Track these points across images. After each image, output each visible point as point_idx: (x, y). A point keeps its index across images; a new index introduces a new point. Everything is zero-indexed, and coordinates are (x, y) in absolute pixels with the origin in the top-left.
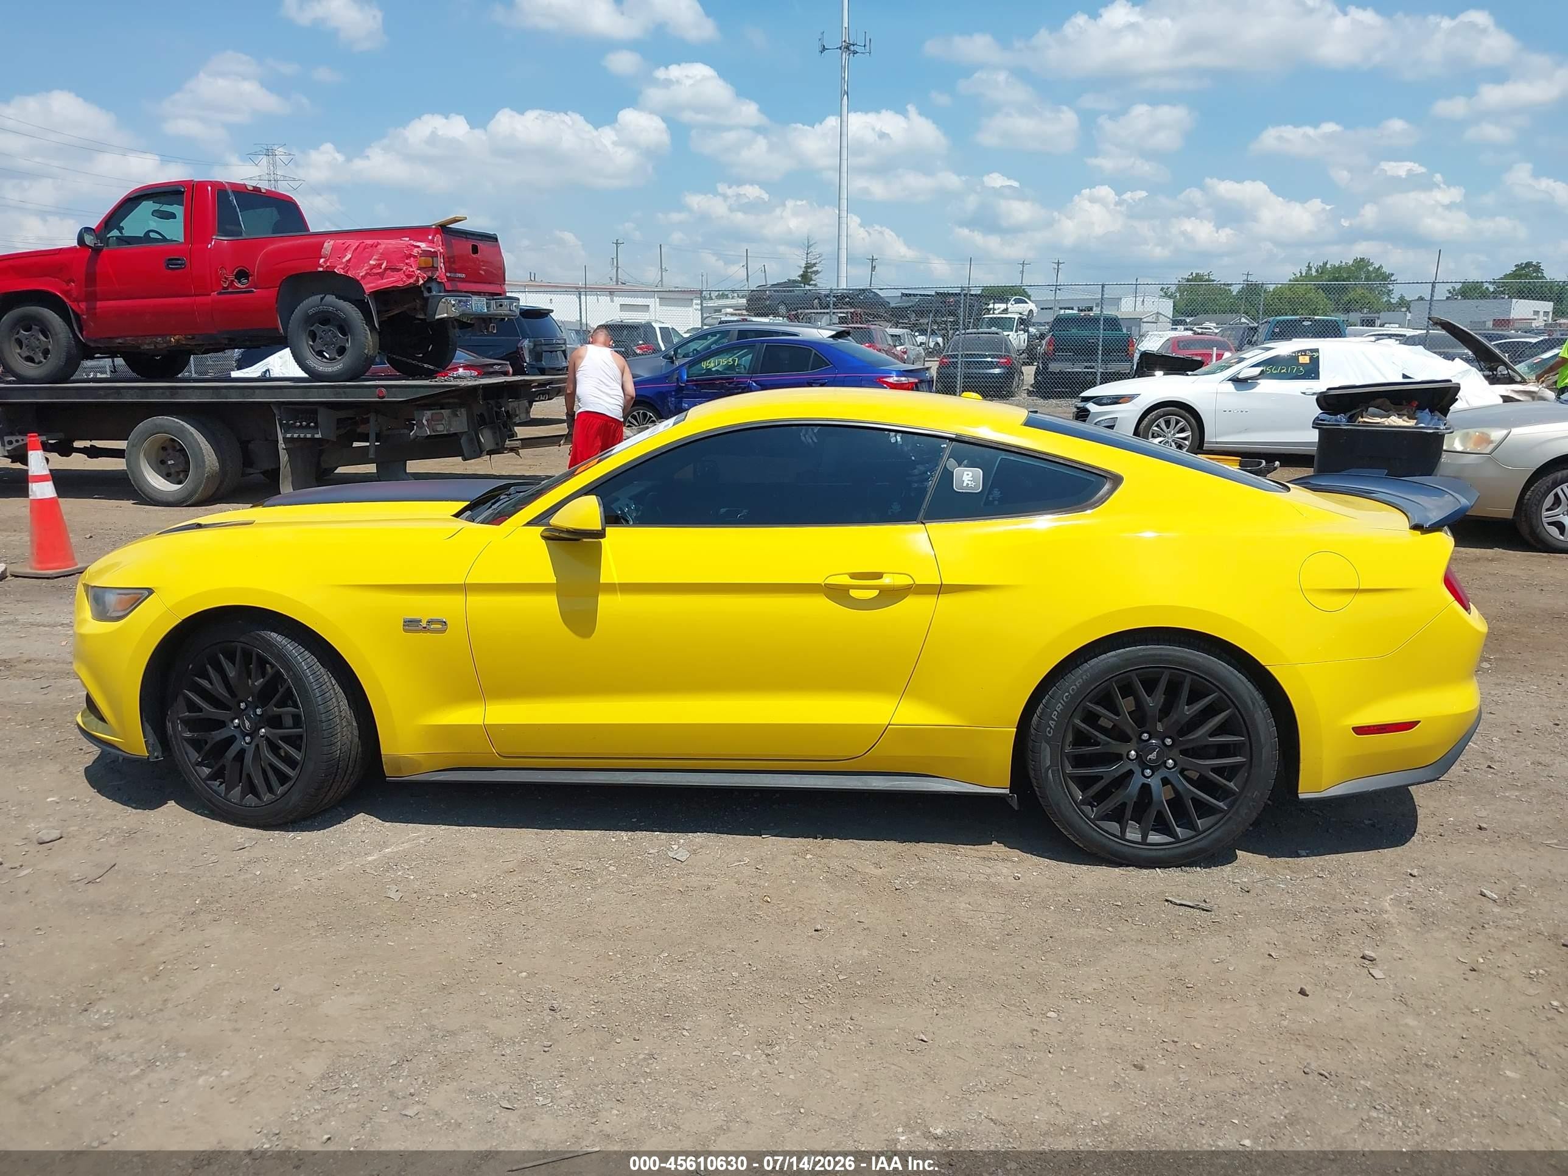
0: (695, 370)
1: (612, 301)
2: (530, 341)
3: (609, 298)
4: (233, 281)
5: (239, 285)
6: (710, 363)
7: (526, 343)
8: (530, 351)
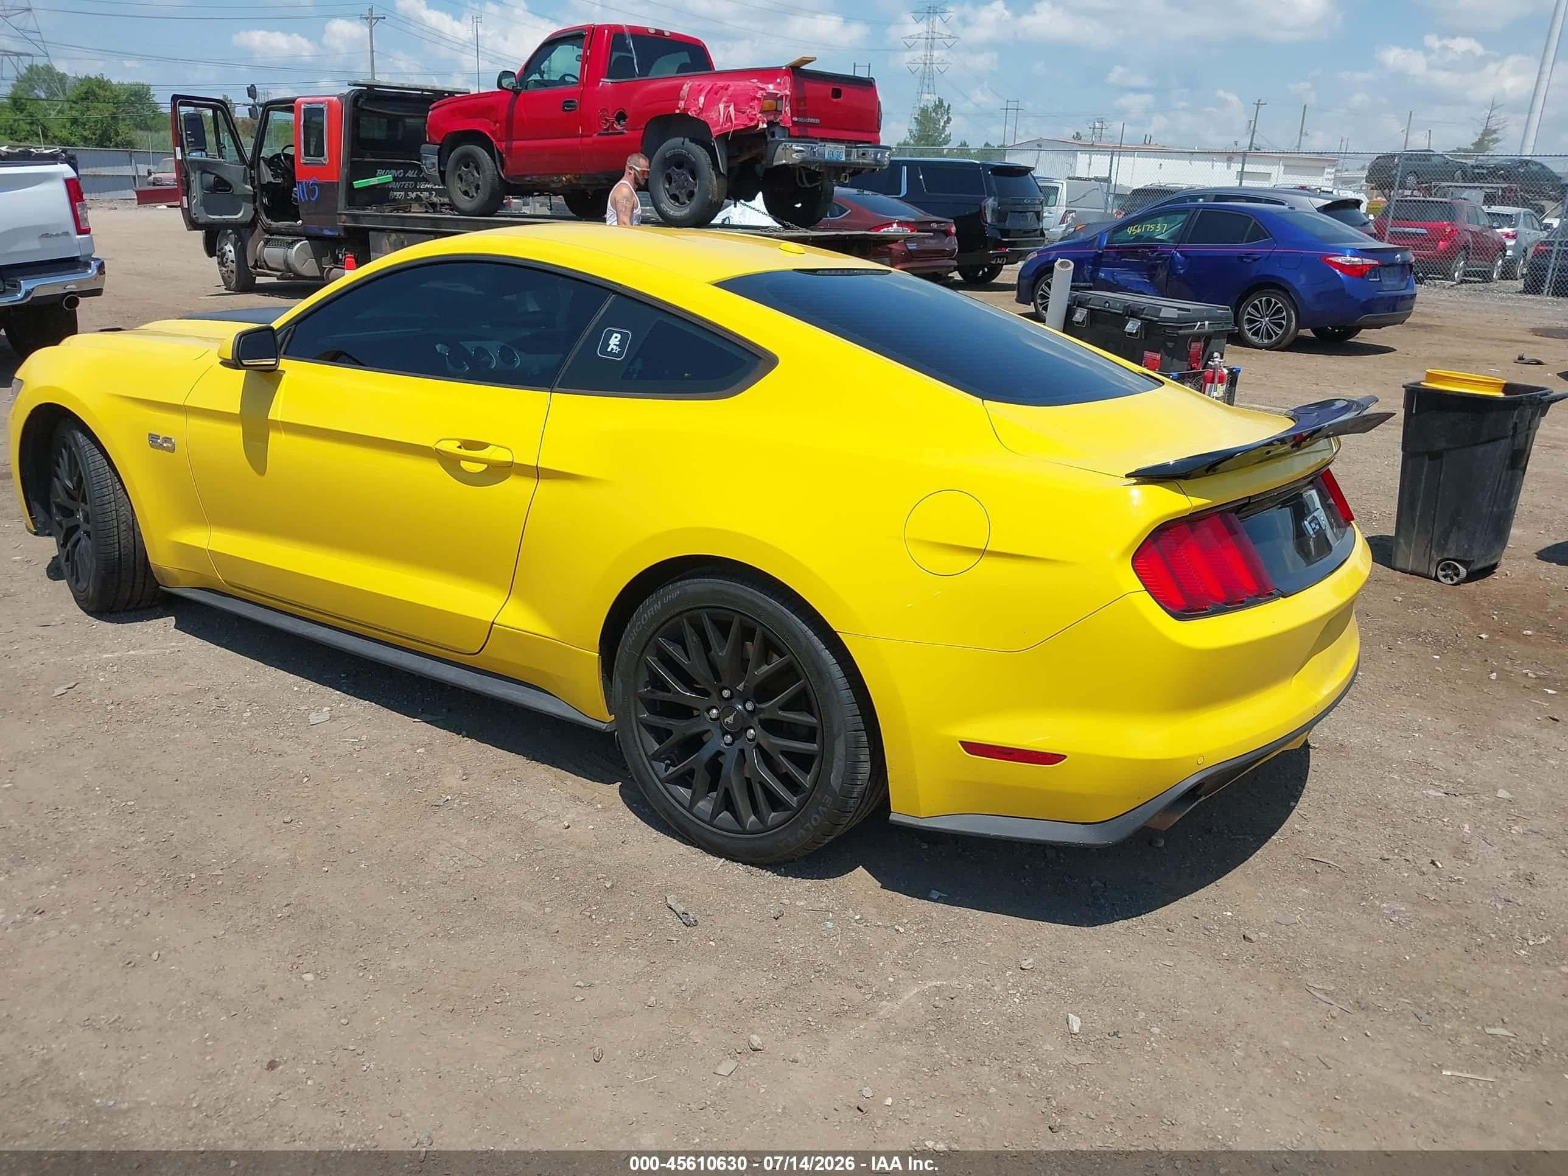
0: (1121, 236)
1: (1229, 167)
2: (994, 200)
3: (1226, 164)
4: (613, 122)
5: (619, 127)
6: (1136, 228)
7: (990, 202)
8: (993, 210)
